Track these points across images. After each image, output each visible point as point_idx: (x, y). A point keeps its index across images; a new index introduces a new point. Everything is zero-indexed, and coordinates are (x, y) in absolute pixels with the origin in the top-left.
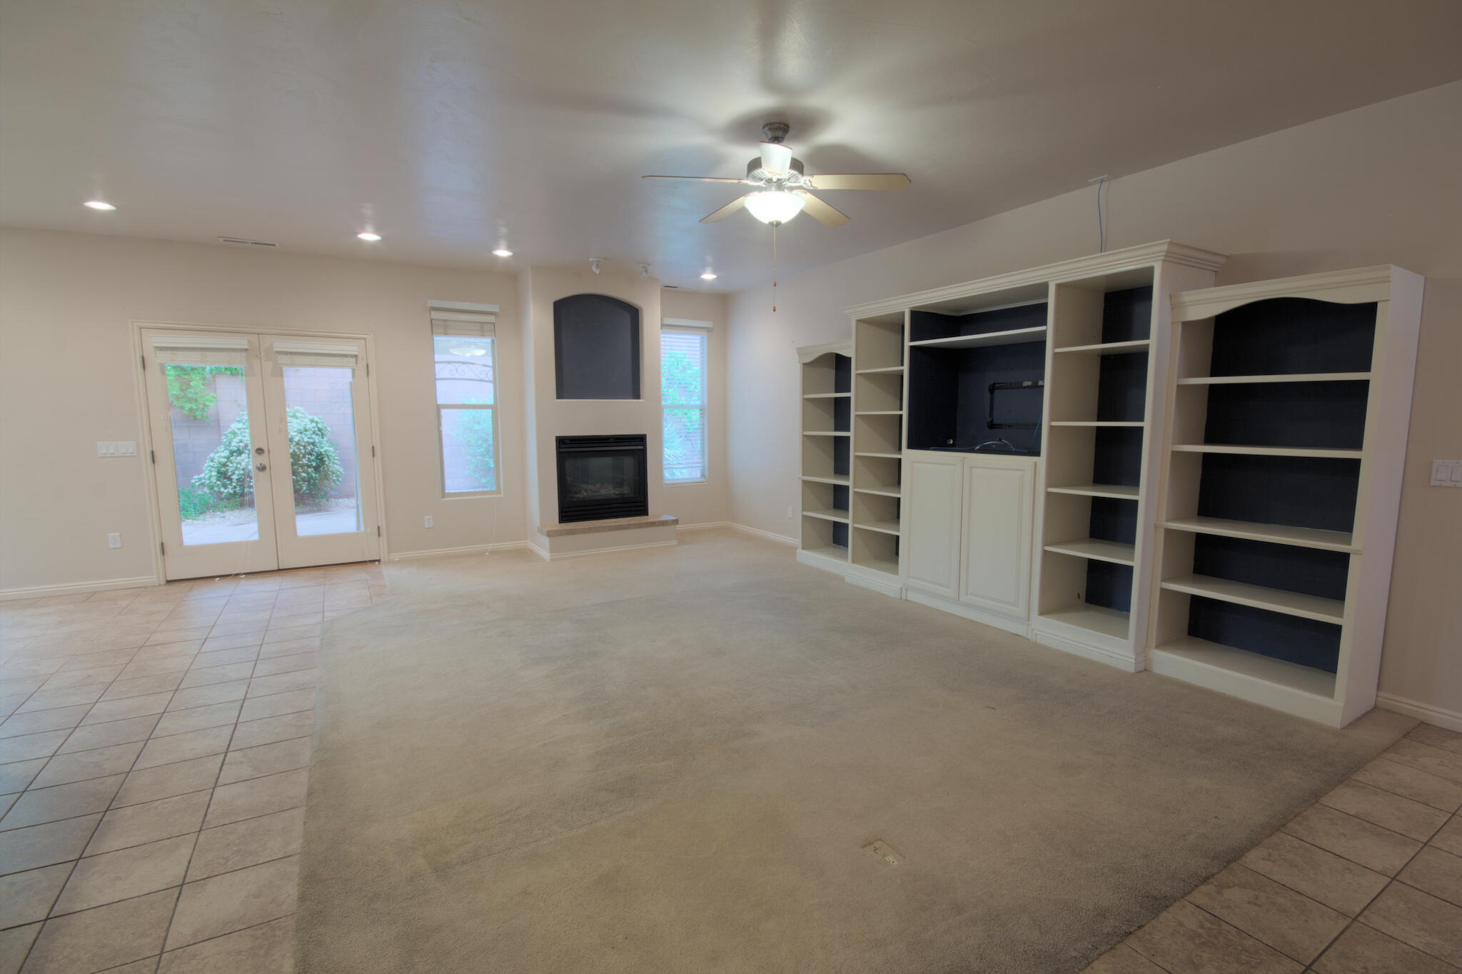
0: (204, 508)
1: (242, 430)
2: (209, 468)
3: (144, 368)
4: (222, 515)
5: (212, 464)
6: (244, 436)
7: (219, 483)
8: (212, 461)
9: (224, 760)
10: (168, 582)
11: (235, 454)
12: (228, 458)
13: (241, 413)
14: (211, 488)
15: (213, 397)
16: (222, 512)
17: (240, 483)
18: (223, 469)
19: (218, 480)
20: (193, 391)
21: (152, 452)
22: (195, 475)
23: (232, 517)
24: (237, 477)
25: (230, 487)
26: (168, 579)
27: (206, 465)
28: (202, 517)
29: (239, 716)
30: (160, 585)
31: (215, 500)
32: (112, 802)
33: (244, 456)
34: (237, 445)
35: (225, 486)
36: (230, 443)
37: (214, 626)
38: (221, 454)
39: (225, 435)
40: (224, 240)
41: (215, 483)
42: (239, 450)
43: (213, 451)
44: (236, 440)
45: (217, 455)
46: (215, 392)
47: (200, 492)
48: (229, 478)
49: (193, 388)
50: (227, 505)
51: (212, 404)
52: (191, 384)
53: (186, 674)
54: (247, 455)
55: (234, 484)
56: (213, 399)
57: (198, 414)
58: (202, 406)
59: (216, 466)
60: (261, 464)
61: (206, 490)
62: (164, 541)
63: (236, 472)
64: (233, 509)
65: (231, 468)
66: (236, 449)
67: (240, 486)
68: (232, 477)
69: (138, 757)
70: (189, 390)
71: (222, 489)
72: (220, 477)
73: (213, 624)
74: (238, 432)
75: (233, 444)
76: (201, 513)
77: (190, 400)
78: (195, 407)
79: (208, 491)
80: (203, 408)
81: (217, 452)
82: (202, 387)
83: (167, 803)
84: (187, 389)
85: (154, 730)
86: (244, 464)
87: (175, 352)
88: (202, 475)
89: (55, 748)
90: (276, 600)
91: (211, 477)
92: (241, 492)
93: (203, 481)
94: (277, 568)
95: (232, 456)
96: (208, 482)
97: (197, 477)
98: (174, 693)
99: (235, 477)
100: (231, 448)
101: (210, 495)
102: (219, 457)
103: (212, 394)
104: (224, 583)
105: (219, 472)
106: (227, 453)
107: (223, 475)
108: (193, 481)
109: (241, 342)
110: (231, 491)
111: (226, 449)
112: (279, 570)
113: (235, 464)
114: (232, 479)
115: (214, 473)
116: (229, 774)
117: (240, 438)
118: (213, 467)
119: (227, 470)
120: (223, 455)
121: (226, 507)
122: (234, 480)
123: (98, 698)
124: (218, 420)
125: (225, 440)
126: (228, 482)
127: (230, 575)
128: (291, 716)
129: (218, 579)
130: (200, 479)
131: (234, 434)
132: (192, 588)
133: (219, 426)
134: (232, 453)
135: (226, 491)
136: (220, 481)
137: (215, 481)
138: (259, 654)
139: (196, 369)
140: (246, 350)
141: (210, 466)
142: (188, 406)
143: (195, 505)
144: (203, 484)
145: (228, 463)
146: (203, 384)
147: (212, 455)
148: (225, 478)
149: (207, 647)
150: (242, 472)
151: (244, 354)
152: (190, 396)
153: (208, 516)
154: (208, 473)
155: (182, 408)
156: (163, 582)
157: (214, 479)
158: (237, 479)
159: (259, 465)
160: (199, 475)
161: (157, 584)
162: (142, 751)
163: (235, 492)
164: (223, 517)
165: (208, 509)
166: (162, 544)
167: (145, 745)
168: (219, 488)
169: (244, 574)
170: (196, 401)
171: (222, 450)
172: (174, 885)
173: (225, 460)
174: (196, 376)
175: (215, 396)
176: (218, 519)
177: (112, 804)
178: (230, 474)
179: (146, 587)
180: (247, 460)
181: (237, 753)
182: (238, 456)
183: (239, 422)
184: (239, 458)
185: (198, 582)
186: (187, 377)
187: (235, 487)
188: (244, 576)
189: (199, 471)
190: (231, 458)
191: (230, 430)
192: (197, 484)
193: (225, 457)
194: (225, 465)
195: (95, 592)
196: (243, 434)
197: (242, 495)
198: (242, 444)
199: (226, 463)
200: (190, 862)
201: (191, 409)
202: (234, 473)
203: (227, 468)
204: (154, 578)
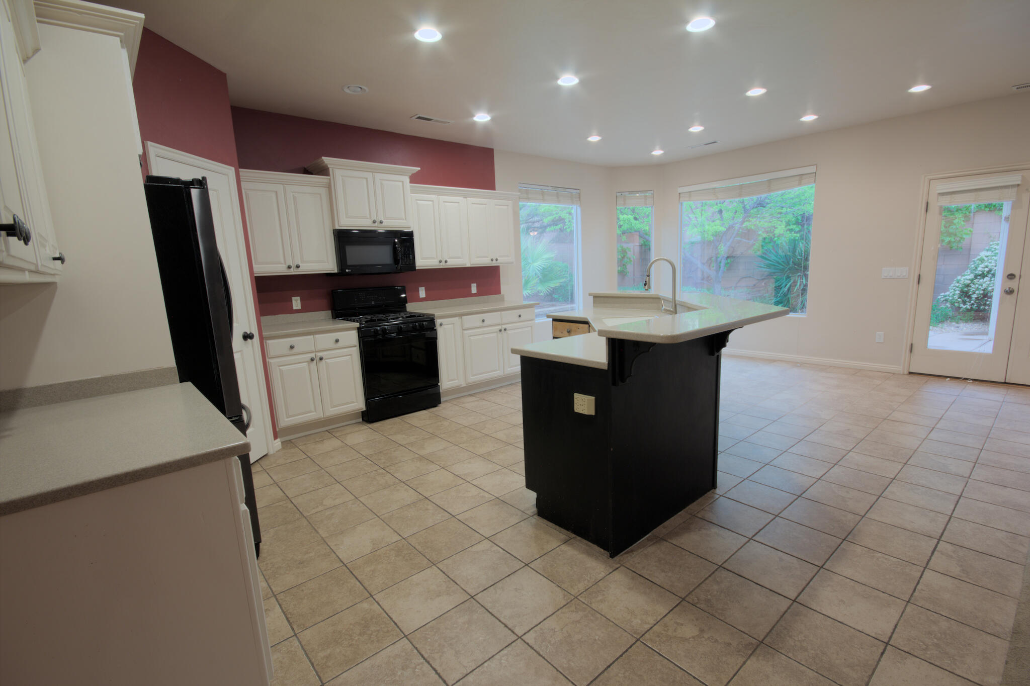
0: (943, 319)
1: (989, 257)
2: (954, 288)
3: (927, 211)
4: (957, 325)
5: (957, 285)
6: (990, 263)
7: (960, 300)
8: (958, 282)
9: (936, 546)
10: (910, 373)
11: (978, 277)
12: (972, 280)
13: (991, 243)
14: (952, 304)
15: (970, 231)
16: (957, 323)
17: (977, 302)
18: (966, 289)
19: (960, 298)
20: (954, 227)
21: (919, 275)
22: (942, 292)
23: (965, 328)
24: (976, 296)
25: (969, 304)
26: (911, 371)
27: (952, 285)
28: (940, 325)
29: (954, 510)
30: (904, 374)
31: (953, 313)
32: (848, 535)
33: (986, 279)
34: (983, 270)
35: (964, 303)
36: (976, 268)
37: (941, 419)
38: (967, 277)
39: (974, 261)
40: (1018, 88)
41: (957, 300)
42: (983, 273)
43: (961, 275)
44: (982, 265)
45: (963, 278)
46: (972, 227)
47: (943, 306)
48: (970, 297)
49: (955, 224)
50: (963, 318)
51: (967, 237)
52: (954, 222)
53: (914, 452)
54: (989, 279)
55: (972, 302)
56: (970, 232)
57: (954, 246)
58: (958, 239)
59: (960, 286)
60: (1010, 288)
61: (948, 305)
62: (913, 343)
63: (977, 292)
64: (967, 321)
65: (973, 288)
66: (980, 273)
67: (978, 303)
68: (972, 296)
69: (871, 507)
70: (951, 227)
71: (962, 305)
72: (962, 295)
73: (940, 417)
74: (986, 259)
75: (979, 269)
76: (940, 322)
77: (950, 234)
78: (953, 240)
79: (949, 306)
80: (960, 241)
81: (964, 276)
82: (962, 223)
83: (886, 559)
84: (950, 226)
85: (885, 490)
86: (985, 285)
87: (953, 196)
88: (947, 293)
89: (822, 473)
90: (999, 410)
91: (954, 295)
92: (977, 308)
93: (947, 297)
94: (1003, 381)
95: (976, 278)
96: (950, 298)
97: (943, 294)
98: (904, 466)
99: (974, 296)
100: (977, 272)
101: (950, 309)
102: (964, 279)
103: (969, 229)
104: (954, 384)
105: (962, 292)
106: (972, 276)
107: (965, 294)
108: (939, 297)
109: (1015, 179)
110: (969, 307)
111: (971, 273)
112: (1005, 383)
113: (977, 286)
114: (971, 298)
115: (958, 292)
116: (938, 561)
117: (986, 264)
118: (958, 287)
119: (970, 290)
120: (968, 277)
121: (961, 320)
122: (974, 299)
123: (852, 448)
124: (970, 249)
125: (973, 266)
126: (968, 300)
127: (959, 378)
128: (1005, 533)
129: (949, 379)
130: (945, 296)
131: (982, 260)
132: (927, 382)
133: (969, 254)
134: (976, 276)
135: (964, 307)
136: (961, 298)
137: (957, 298)
138: (978, 458)
139: (960, 210)
140: (1018, 185)
141: (956, 286)
142: (947, 239)
143: (938, 316)
144: (946, 300)
145: (971, 285)
146: (963, 221)
147: (959, 277)
148: (965, 297)
149: (933, 435)
150: (982, 292)
151: (1015, 189)
152: (951, 231)
153: (945, 325)
154: (952, 292)
155: (943, 241)
156: (906, 372)
157: (956, 297)
158: (976, 298)
159: (1007, 289)
160: (944, 293)
161: (901, 373)
162: (874, 504)
163: (971, 308)
164: (958, 327)
165: (947, 320)
166: (912, 344)
167: (877, 500)
168: (959, 304)
169: (972, 380)
170: (956, 235)
171: (969, 273)
172: (881, 639)
173: (969, 282)
174: (959, 216)
175: (972, 230)
176: (952, 328)
177: (848, 536)
178: (971, 293)
179: (894, 374)
180: (989, 283)
181: (948, 544)
182: (980, 279)
183: (987, 250)
184: (981, 280)
185: (932, 378)
186: (952, 216)
187: (973, 304)
188: (971, 381)
189: (946, 290)
190: (975, 281)
191: (979, 257)
192: (942, 300)
193: (969, 280)
194: (968, 286)
195: (861, 370)
196: (990, 261)
197: (978, 310)
198: (986, 269)
199: (969, 284)
200: (896, 626)
201: (950, 242)
202: (974, 293)
203: (969, 288)
204: (899, 368)
